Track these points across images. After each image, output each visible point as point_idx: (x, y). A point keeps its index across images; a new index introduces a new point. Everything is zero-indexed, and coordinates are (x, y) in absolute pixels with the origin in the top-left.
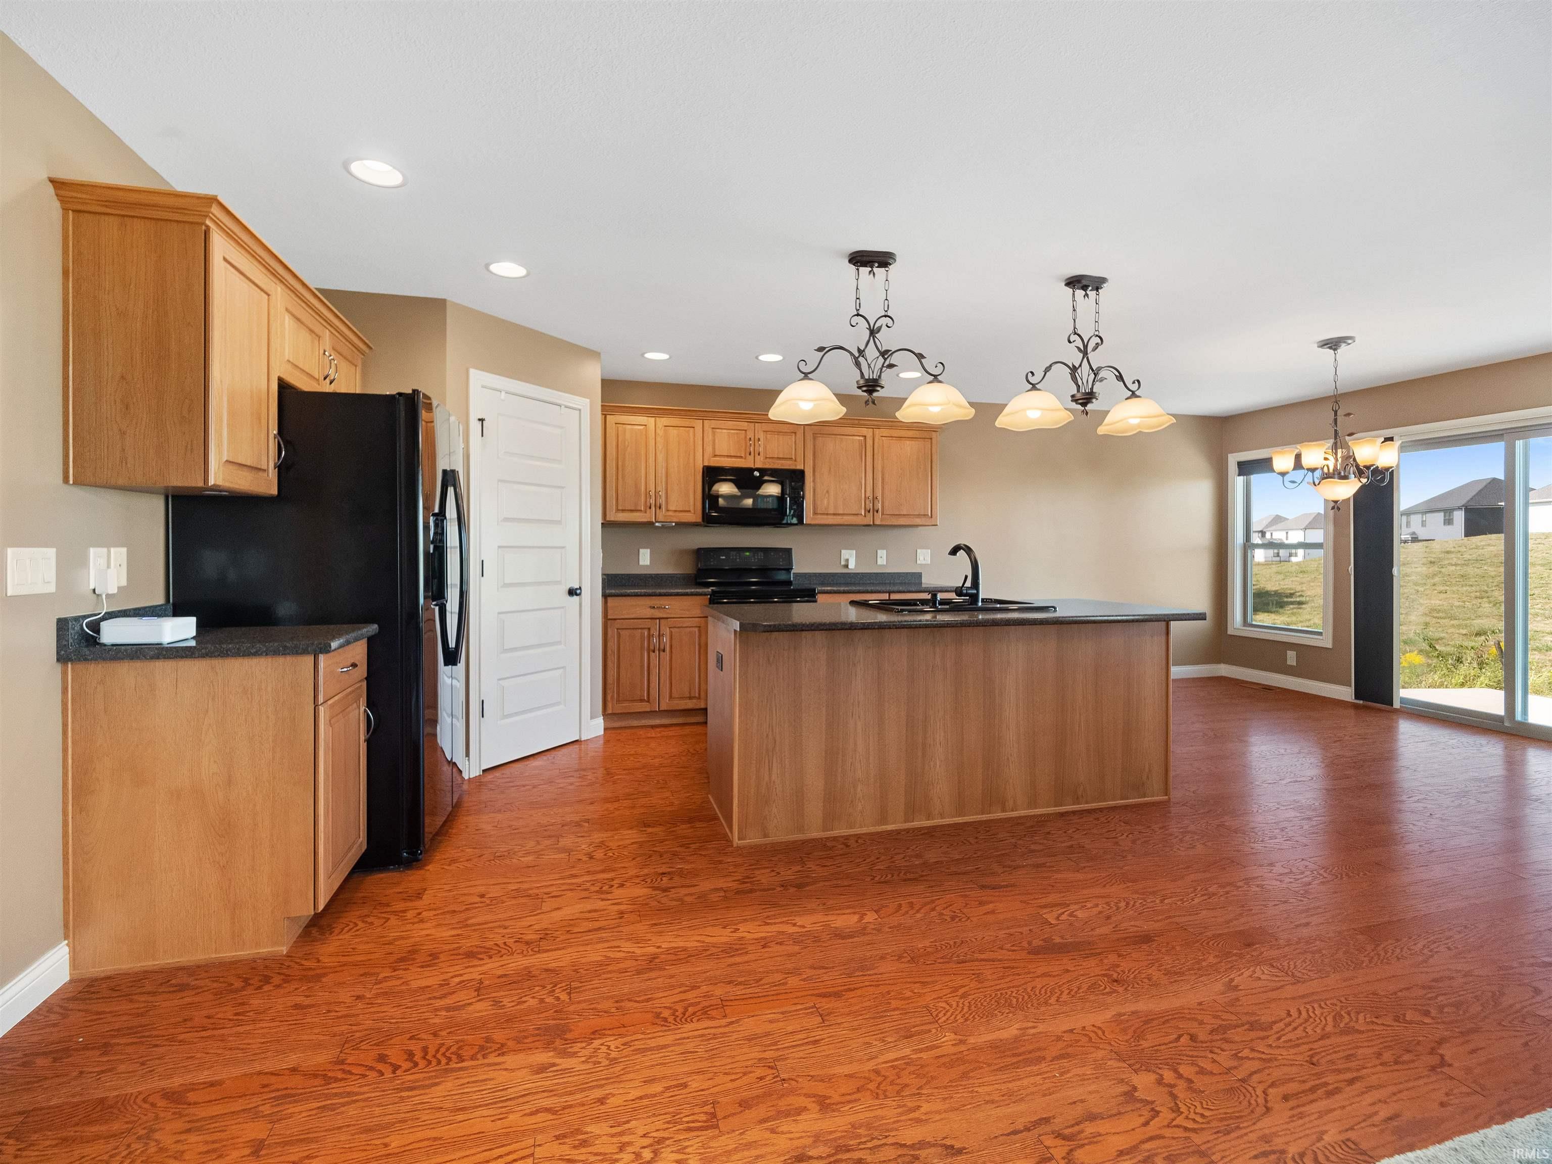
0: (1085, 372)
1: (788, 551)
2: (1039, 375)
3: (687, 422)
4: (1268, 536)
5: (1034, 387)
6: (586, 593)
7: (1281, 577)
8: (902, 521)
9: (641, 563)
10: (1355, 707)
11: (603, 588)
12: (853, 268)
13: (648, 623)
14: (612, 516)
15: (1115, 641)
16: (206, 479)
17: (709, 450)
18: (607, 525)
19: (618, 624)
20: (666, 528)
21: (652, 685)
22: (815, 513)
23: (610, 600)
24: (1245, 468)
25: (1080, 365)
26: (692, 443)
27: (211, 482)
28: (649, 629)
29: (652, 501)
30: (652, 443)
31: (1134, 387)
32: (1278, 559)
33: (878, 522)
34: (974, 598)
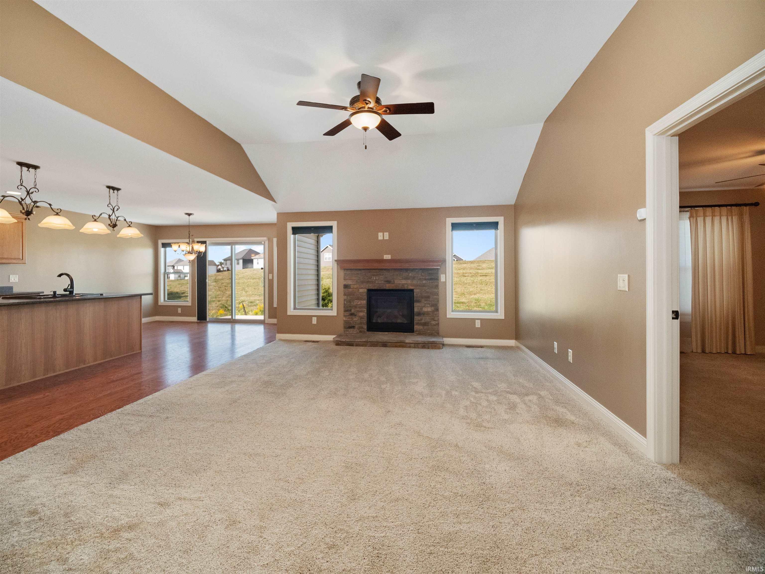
0: (113, 217)
2: (97, 217)
4: (176, 268)
5: (95, 220)
7: (179, 286)
10: (197, 322)
12: (19, 167)
15: (124, 303)
24: (165, 245)
25: (112, 215)
31: (130, 224)
32: (180, 278)
34: (71, 292)
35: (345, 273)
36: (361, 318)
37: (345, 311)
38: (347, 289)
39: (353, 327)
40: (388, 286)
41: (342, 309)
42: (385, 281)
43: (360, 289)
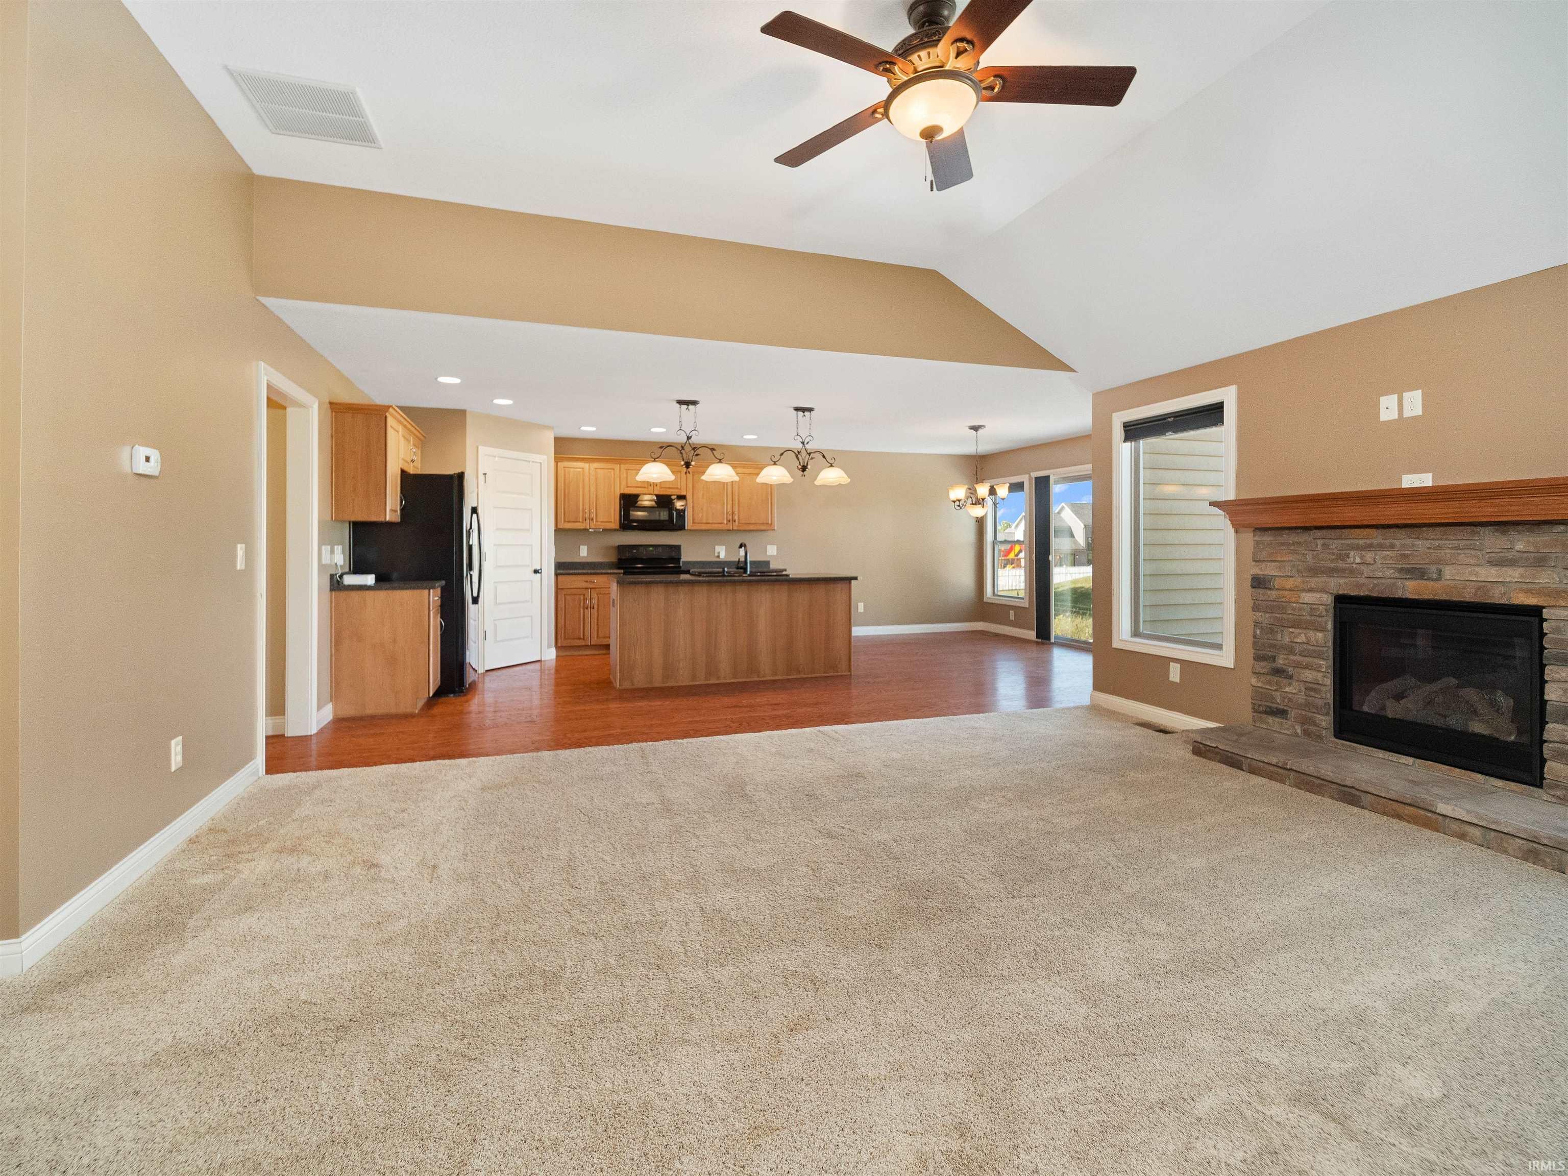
0: (803, 454)
1: (678, 548)
2: (778, 457)
3: (609, 465)
5: (775, 463)
6: (544, 572)
8: (752, 527)
9: (581, 555)
10: (1037, 643)
11: (555, 569)
12: (678, 405)
13: (584, 591)
14: (562, 525)
16: (385, 518)
17: (624, 483)
18: (558, 531)
19: (564, 592)
20: (596, 532)
21: (586, 629)
22: (694, 523)
23: (559, 577)
25: (801, 451)
26: (612, 479)
27: (387, 519)
28: (584, 595)
29: (587, 515)
30: (587, 479)
31: (831, 462)
33: (735, 528)
34: (745, 570)
35: (1257, 543)
36: (1312, 688)
37: (1258, 658)
38: (1260, 591)
39: (1281, 713)
40: (1410, 589)
41: (1250, 653)
42: (1401, 570)
43: (1303, 594)
